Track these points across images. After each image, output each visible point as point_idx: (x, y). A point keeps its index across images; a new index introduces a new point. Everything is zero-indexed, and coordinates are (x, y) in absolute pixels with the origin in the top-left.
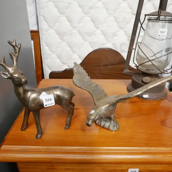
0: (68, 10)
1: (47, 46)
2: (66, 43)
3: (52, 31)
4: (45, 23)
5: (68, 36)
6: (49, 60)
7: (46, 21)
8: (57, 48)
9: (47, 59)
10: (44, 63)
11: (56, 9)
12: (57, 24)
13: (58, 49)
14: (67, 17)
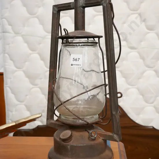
0: (41, 45)
1: (13, 93)
2: (38, 89)
3: (20, 73)
4: (11, 62)
5: (41, 79)
6: (14, 113)
7: (11, 60)
8: (27, 95)
9: (12, 112)
10: (8, 117)
11: (26, 45)
12: (27, 63)
13: (28, 97)
14: (39, 54)
